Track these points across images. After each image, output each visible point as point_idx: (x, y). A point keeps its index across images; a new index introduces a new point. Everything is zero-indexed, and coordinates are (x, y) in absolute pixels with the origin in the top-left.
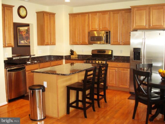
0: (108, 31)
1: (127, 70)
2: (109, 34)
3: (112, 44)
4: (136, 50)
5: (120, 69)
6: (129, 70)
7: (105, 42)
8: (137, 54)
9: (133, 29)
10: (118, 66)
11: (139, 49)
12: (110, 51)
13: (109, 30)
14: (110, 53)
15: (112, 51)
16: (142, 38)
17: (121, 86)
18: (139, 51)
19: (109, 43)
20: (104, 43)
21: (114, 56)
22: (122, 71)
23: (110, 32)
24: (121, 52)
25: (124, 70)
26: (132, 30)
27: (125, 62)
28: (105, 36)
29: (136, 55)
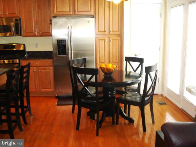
0: (18, 19)
1: (50, 69)
2: (19, 22)
3: (24, 35)
4: (60, 43)
5: (39, 68)
6: (52, 68)
7: (15, 33)
8: (62, 48)
9: (54, 16)
10: (36, 65)
11: (64, 41)
12: (21, 46)
13: (18, 17)
14: (22, 49)
15: (24, 45)
16: (68, 27)
17: (43, 90)
18: (64, 43)
19: (21, 35)
20: (14, 35)
21: (27, 52)
22: (42, 71)
23: (20, 19)
24: (37, 46)
25: (45, 69)
26: (52, 17)
27: (46, 59)
28: (14, 25)
29: (60, 49)
